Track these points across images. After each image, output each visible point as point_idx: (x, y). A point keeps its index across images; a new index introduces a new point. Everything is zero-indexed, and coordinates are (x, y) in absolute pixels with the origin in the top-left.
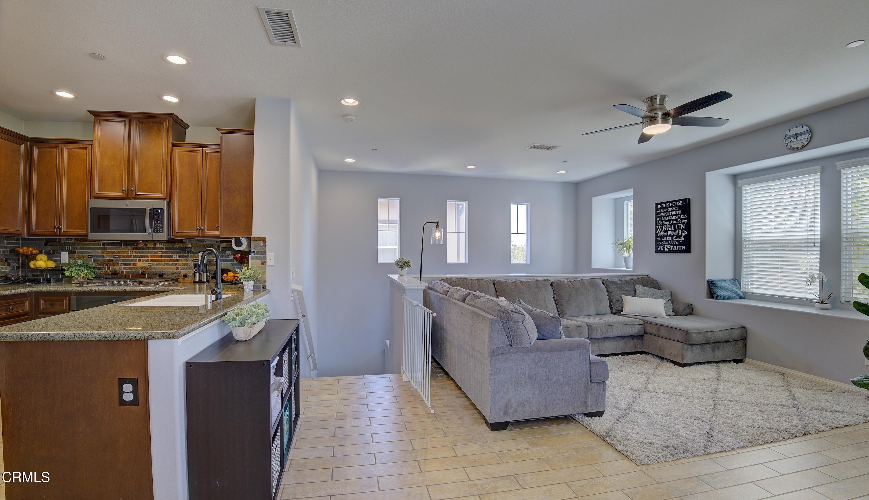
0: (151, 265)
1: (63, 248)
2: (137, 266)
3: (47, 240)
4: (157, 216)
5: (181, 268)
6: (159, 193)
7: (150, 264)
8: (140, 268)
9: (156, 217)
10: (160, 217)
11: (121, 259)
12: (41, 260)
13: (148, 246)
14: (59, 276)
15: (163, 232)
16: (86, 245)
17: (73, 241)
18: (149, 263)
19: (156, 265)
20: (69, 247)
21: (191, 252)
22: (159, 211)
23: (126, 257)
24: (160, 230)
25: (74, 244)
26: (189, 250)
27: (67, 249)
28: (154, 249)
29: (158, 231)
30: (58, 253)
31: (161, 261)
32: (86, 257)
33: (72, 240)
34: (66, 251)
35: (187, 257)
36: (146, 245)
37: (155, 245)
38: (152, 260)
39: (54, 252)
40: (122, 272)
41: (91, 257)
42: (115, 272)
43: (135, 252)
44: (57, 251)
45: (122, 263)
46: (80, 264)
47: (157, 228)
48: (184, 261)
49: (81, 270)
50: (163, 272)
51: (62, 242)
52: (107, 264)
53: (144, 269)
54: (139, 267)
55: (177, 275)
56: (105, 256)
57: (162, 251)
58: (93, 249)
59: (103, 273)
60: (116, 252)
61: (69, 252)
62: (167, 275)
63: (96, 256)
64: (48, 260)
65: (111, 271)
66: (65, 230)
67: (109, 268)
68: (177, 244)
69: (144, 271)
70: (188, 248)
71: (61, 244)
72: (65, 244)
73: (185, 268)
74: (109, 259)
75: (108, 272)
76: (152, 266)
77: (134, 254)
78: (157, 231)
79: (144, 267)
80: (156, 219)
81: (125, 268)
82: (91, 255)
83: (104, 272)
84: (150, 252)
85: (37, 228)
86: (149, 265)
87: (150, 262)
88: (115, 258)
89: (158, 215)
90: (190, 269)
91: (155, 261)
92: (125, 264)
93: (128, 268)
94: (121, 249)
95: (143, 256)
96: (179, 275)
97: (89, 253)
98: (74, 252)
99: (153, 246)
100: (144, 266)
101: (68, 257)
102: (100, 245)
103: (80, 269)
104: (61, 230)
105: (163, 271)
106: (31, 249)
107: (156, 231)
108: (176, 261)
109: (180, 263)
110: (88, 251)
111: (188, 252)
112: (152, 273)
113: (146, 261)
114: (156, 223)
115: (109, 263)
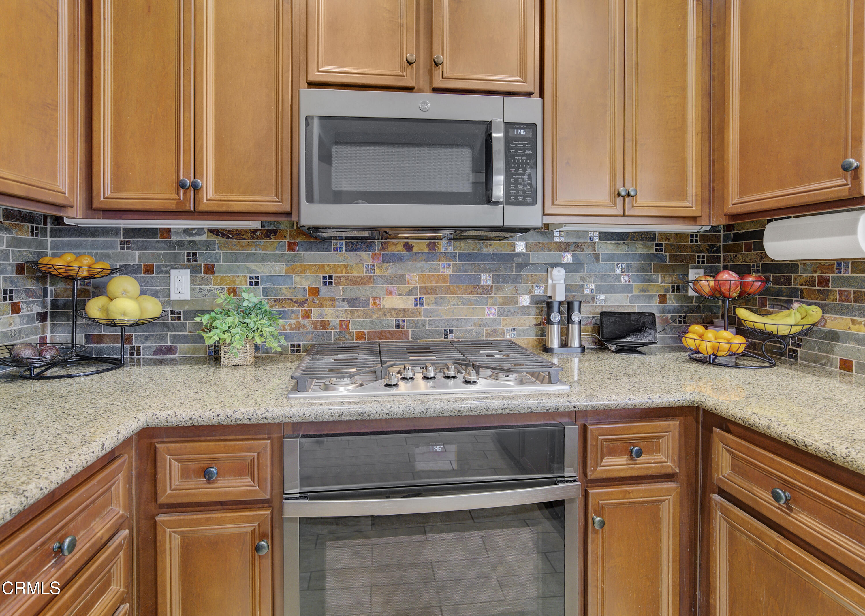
0: (422, 304)
1: (175, 257)
2: (386, 307)
3: (130, 232)
4: (517, 149)
5: (502, 310)
6: (511, 74)
7: (418, 302)
8: (394, 313)
9: (512, 151)
10: (527, 152)
11: (341, 287)
12: (125, 294)
13: (415, 250)
14: (163, 338)
15: (534, 202)
16: (242, 246)
17: (205, 235)
18: (416, 299)
19: (436, 303)
20: (195, 254)
21: (527, 265)
22: (523, 132)
23: (356, 283)
24: (525, 196)
25: (208, 245)
26: (520, 260)
27: (188, 260)
28: (429, 258)
29: (521, 199)
30: (161, 272)
31: (449, 291)
32: (244, 282)
33: (200, 231)
34: (185, 267)
35: (516, 280)
36: (408, 247)
37: (432, 246)
38: (426, 291)
39: (149, 270)
40: (345, 325)
41: (257, 284)
42: (324, 324)
43: (380, 268)
44: (159, 266)
45: (344, 300)
46: (250, 305)
47: (516, 189)
48: (508, 289)
49: (252, 325)
50: (455, 323)
51: (174, 238)
52: (302, 303)
53: (404, 316)
54: (391, 309)
55: (489, 332)
56: (296, 278)
57: (451, 263)
58: (263, 259)
59: (292, 329)
60: (327, 268)
61: (195, 271)
62: (466, 331)
63: (270, 278)
64: (143, 293)
65: (312, 323)
66: (210, 196)
67: (307, 315)
68: (490, 245)
69: (403, 321)
70: (519, 254)
71: (171, 245)
72: (181, 244)
73: (513, 311)
74: (307, 287)
75: (304, 327)
76: (425, 307)
77: (377, 272)
78: (516, 198)
79: (404, 310)
80: (513, 156)
81: (352, 313)
82: (257, 278)
83: (293, 326)
84: (421, 268)
85: (117, 188)
86: (416, 305)
87: (419, 296)
88: (325, 283)
89: (520, 144)
90: (523, 314)
91: (432, 291)
92: (353, 302)
93: (359, 313)
94: (341, 259)
95: (401, 279)
96: (495, 331)
97: (251, 271)
98: (210, 269)
99: (426, 250)
100: (403, 306)
101: (193, 282)
102: (282, 246)
103: (247, 320)
104: (200, 196)
105: (453, 320)
106: (86, 261)
107: (512, 198)
108: (486, 290)
109: (499, 297)
110: (248, 265)
111: (520, 267)
112: (424, 326)
113: (409, 293)
114: (513, 170)
115: (307, 300)
